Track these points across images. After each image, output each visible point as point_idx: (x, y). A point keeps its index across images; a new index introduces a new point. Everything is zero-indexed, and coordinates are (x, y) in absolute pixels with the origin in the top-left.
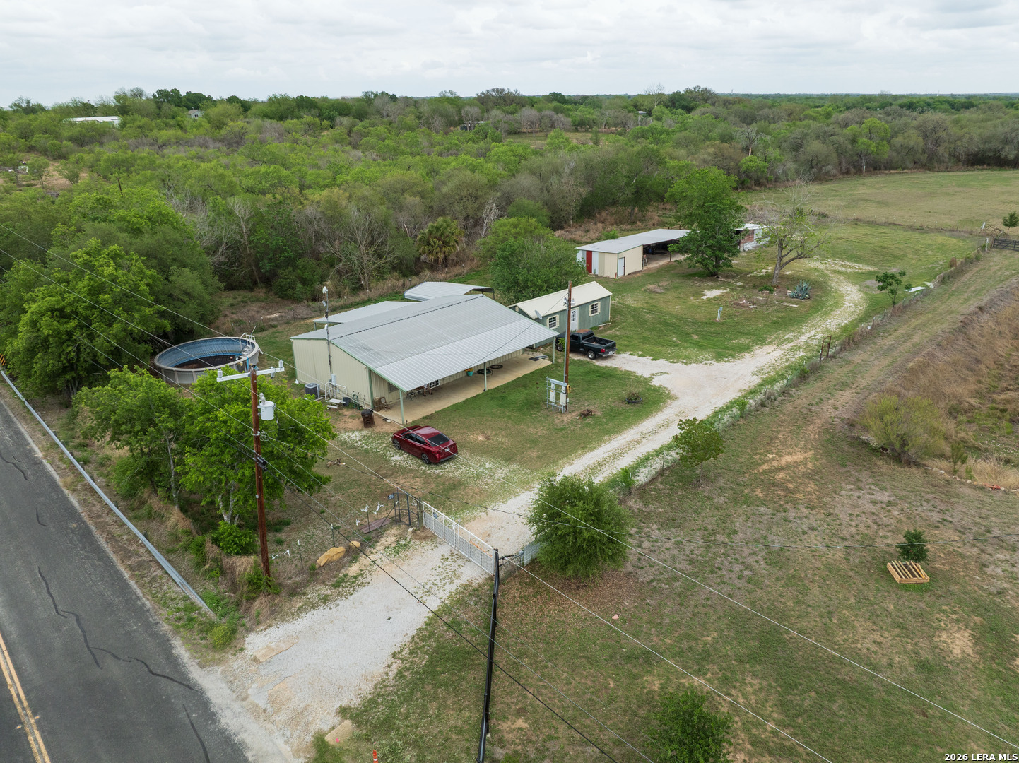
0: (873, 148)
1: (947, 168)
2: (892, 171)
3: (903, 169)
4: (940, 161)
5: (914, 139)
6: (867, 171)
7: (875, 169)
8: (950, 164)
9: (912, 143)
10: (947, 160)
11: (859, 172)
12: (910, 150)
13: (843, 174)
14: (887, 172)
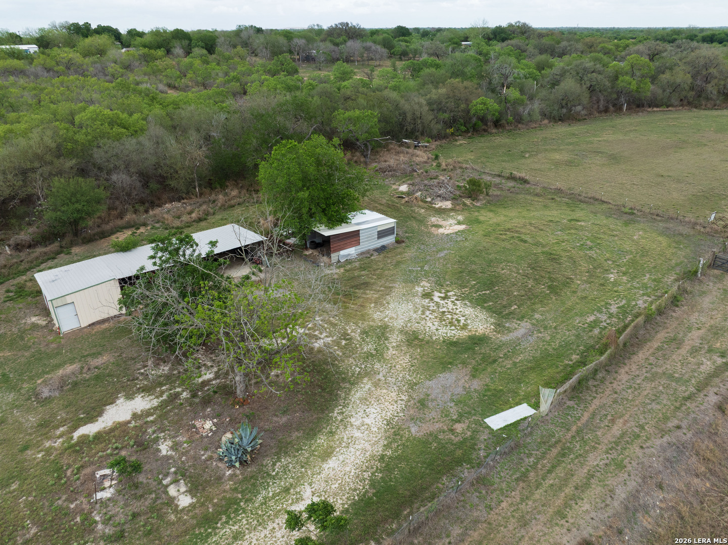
0: (633, 87)
1: (715, 106)
2: (655, 109)
3: (668, 107)
4: (708, 99)
5: (682, 76)
6: (628, 109)
7: (638, 106)
8: (718, 102)
9: (678, 80)
10: (714, 97)
11: (618, 109)
12: (676, 88)
13: (600, 112)
14: (649, 109)
